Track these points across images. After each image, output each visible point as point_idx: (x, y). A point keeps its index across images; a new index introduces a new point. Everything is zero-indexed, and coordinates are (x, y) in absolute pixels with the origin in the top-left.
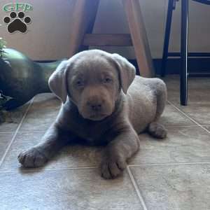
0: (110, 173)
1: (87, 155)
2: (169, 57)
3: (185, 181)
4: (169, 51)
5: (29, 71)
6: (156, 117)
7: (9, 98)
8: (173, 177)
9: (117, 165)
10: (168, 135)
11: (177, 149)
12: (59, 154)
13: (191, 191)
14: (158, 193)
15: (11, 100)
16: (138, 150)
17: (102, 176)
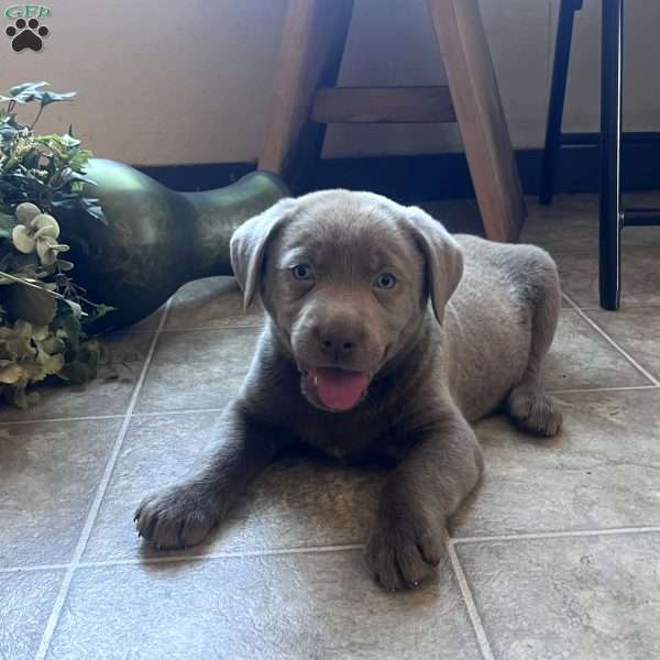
0: (400, 572)
1: (332, 498)
2: (563, 146)
3: (619, 598)
4: (564, 130)
5: (159, 223)
6: (529, 369)
7: (104, 309)
8: (582, 581)
9: (421, 550)
10: (565, 424)
11: (594, 476)
12: (252, 497)
13: (637, 634)
14: (540, 645)
15: (109, 312)
16: (480, 482)
17: (377, 580)
